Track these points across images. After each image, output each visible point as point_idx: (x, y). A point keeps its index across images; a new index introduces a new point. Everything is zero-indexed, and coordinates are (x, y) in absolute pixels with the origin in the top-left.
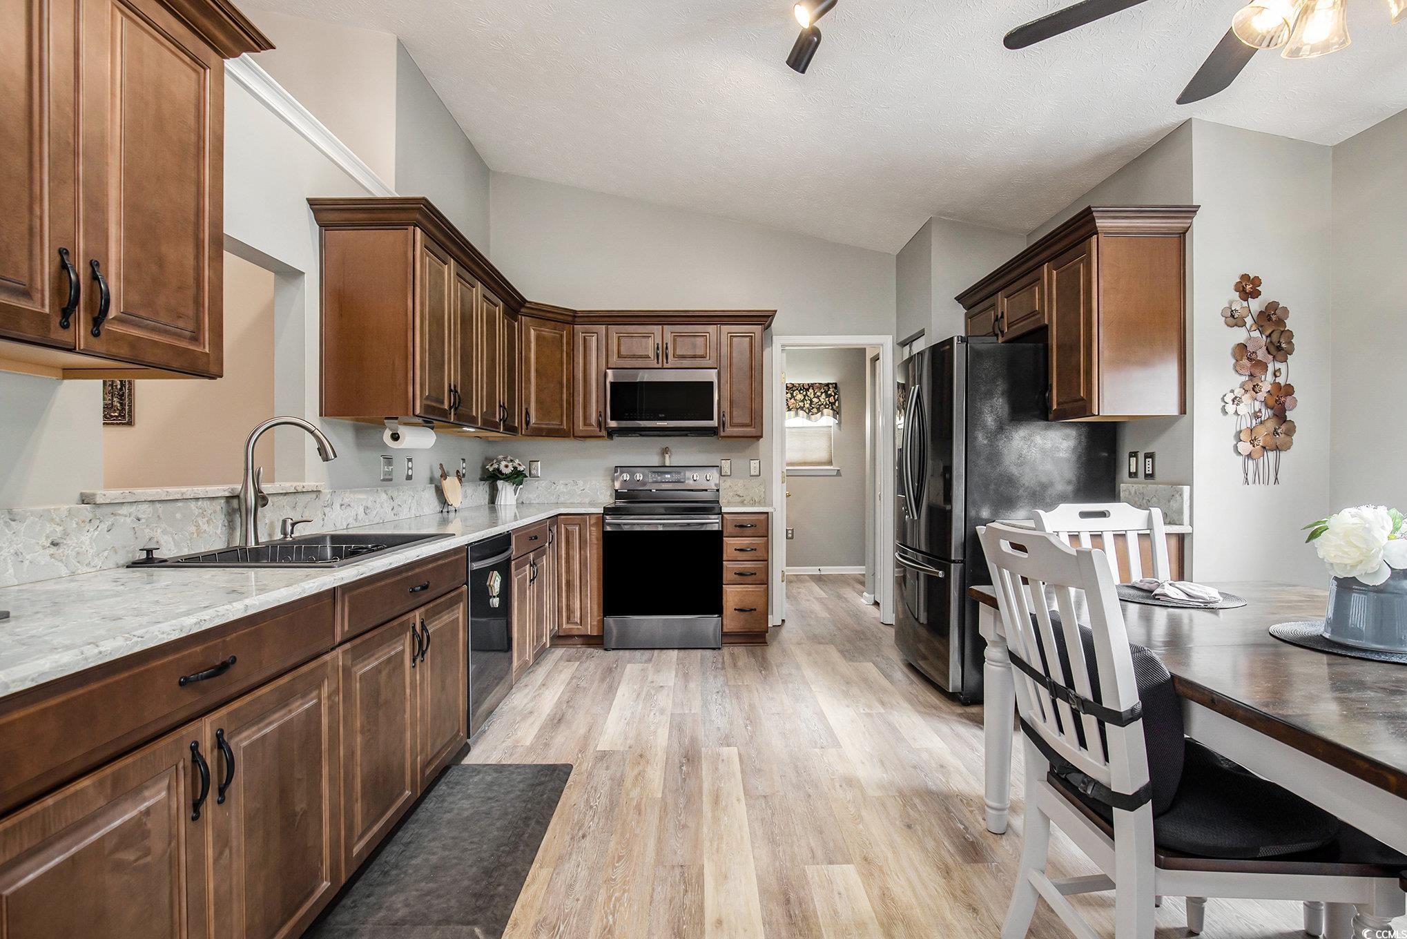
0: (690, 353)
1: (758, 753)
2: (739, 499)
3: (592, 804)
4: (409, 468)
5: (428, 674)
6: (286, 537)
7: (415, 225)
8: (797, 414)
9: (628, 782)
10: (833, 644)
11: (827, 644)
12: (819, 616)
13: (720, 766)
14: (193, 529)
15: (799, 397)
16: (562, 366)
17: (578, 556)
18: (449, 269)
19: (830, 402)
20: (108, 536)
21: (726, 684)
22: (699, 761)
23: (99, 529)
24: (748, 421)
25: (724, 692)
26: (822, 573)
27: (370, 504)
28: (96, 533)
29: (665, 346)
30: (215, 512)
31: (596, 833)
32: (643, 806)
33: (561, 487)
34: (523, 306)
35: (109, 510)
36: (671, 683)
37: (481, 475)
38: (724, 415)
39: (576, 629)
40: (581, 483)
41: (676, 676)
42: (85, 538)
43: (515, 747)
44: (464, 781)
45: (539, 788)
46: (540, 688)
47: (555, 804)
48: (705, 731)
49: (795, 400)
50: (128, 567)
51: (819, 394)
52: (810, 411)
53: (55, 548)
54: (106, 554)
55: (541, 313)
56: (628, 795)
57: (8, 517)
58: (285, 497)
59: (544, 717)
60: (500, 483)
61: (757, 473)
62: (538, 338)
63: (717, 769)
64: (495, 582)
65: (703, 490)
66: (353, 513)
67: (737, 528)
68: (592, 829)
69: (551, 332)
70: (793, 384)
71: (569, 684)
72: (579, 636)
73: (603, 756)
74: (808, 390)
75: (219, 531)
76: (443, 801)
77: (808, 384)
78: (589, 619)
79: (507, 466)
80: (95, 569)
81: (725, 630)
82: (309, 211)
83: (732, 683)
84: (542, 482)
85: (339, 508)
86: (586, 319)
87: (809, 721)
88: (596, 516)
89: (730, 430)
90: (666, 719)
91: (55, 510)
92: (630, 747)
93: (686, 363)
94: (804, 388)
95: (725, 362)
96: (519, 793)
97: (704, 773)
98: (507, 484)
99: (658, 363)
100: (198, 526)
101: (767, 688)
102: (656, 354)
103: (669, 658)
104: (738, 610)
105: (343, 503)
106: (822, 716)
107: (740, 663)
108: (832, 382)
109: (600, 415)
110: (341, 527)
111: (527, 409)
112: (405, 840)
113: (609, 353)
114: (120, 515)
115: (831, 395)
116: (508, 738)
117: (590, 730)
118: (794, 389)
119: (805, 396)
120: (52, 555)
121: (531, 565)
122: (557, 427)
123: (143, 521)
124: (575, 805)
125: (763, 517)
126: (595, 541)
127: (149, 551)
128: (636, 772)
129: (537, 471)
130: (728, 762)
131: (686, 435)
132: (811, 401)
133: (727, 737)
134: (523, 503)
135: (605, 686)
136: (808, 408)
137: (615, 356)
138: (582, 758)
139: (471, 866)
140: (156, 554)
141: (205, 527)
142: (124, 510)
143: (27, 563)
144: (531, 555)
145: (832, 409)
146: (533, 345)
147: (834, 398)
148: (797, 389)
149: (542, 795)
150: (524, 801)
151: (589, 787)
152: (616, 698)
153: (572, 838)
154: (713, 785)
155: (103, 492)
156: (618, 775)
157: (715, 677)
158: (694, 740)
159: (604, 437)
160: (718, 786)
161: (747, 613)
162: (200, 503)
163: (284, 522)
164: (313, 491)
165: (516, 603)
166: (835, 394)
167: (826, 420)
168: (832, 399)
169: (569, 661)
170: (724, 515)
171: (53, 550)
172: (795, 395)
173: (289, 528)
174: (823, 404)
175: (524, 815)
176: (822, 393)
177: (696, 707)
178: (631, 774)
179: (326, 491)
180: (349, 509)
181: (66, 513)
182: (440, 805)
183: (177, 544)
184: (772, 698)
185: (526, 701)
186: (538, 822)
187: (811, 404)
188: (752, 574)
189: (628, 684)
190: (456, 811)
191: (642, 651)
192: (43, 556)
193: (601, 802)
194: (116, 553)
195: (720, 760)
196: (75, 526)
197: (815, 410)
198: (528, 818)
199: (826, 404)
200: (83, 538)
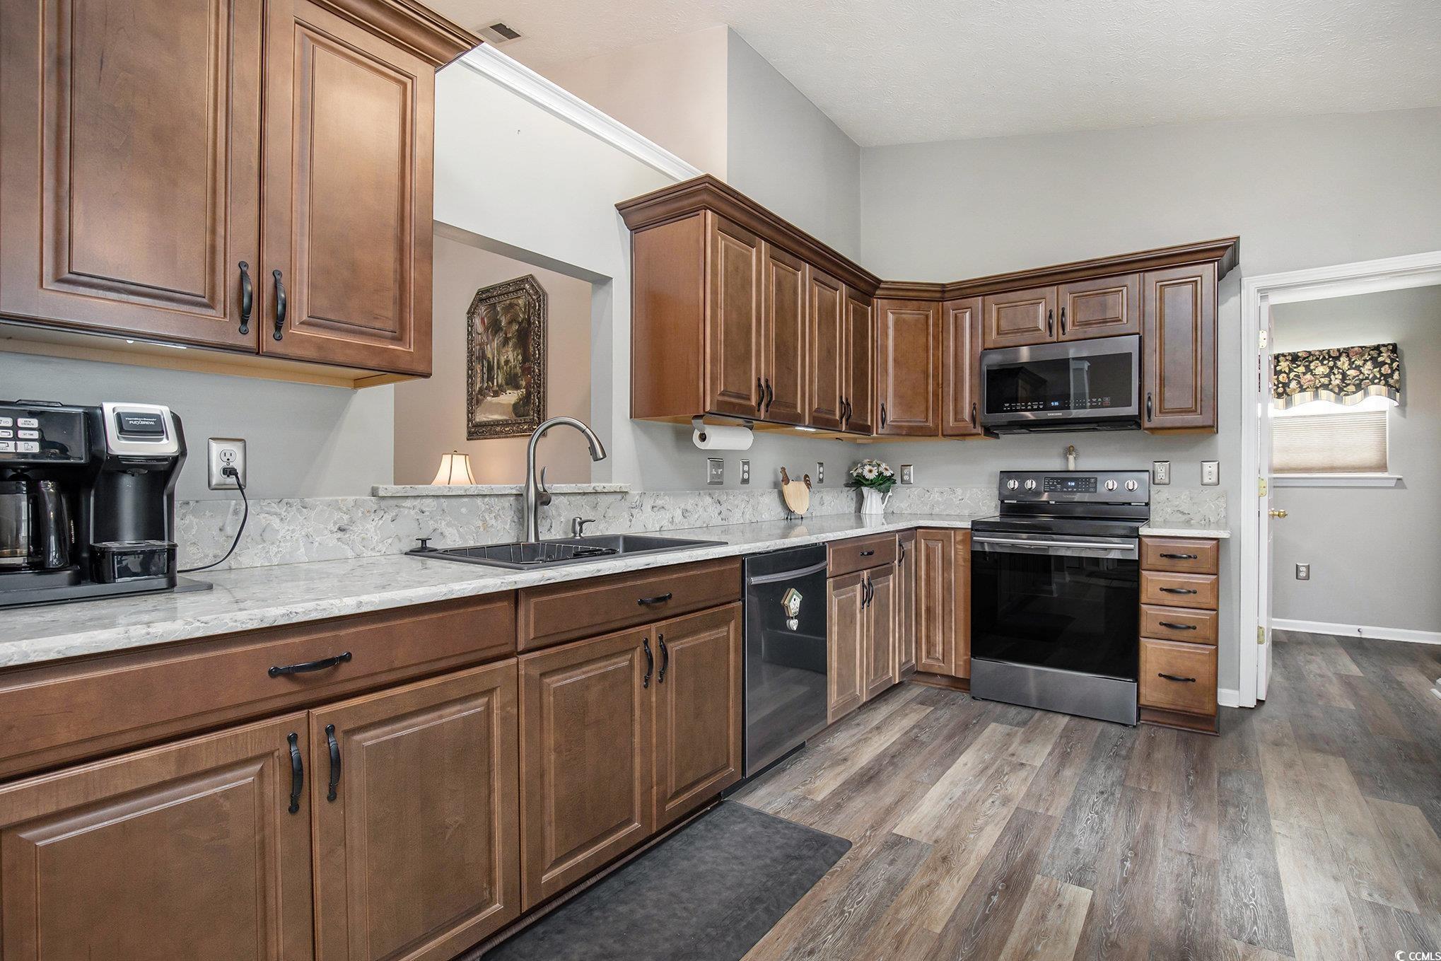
0: (1098, 317)
1: (1123, 913)
2: (1183, 518)
3: (846, 908)
4: (744, 472)
5: (672, 697)
6: (575, 536)
7: (706, 208)
8: (1316, 396)
9: (906, 895)
10: (1344, 756)
11: (1333, 754)
12: (1333, 703)
13: (1052, 914)
14: (480, 523)
15: (1321, 370)
16: (927, 351)
17: (940, 579)
18: (759, 252)
19: (1382, 375)
20: (392, 525)
21: (1122, 783)
22: (1023, 896)
23: (384, 519)
24: (1189, 404)
25: (1113, 794)
26: (1363, 636)
27: (689, 507)
28: (381, 522)
29: (1061, 312)
30: (503, 508)
31: (828, 954)
32: (907, 938)
33: (936, 496)
34: (877, 288)
35: (393, 502)
36: (1038, 763)
37: (846, 480)
38: (1149, 397)
39: (937, 667)
40: (959, 491)
41: (1050, 754)
42: (370, 526)
43: (805, 798)
44: (724, 826)
45: (795, 863)
46: (871, 731)
47: (802, 892)
48: (1054, 848)
49: (1314, 375)
50: (406, 554)
51: (1359, 363)
52: (1341, 389)
53: (342, 533)
54: (390, 541)
55: (901, 293)
56: (897, 912)
57: (300, 504)
58: (584, 497)
59: (856, 768)
60: (865, 490)
61: (1214, 480)
62: (896, 323)
63: (1044, 917)
64: (794, 602)
65: (1124, 504)
66: (668, 515)
67: (1164, 558)
68: (826, 945)
69: (913, 314)
70: (1309, 352)
71: (906, 733)
72: (942, 676)
73: (898, 842)
74: (1337, 358)
75: (507, 527)
76: (691, 843)
77: (1339, 350)
78: (953, 657)
79: (870, 471)
80: (379, 554)
81: (1143, 701)
82: (618, 218)
83: (1131, 783)
84: (914, 489)
85: (650, 510)
86: (957, 293)
87: (1243, 883)
88: (964, 531)
89: (1158, 420)
90: (1007, 812)
91: (342, 500)
92: (936, 841)
93: (1093, 331)
94: (1330, 356)
95: (1152, 323)
96: (768, 861)
97: (1021, 917)
98: (872, 490)
99: (1051, 335)
100: (484, 521)
101: (1188, 805)
102: (1047, 323)
103: (1053, 726)
104: (1165, 676)
105: (655, 505)
106: (1273, 880)
107: (1158, 756)
108: (1386, 343)
109: (975, 408)
110: (653, 529)
111: (883, 405)
112: (630, 878)
113: (986, 330)
114: (404, 507)
115: (1384, 363)
116: (803, 786)
117: (899, 801)
118: (1311, 359)
119: (1331, 368)
120: (339, 539)
121: (863, 586)
122: (922, 424)
123: (427, 513)
124: (825, 901)
125: (1208, 545)
126: (961, 562)
127: (424, 541)
128: (925, 881)
129: (910, 476)
130: (1068, 911)
131: (1094, 429)
132: (1344, 375)
133: (1084, 868)
134: (893, 512)
135: (949, 745)
136: (1338, 385)
137: (994, 332)
138: (870, 838)
139: (667, 940)
140: (429, 544)
141: (493, 522)
142: (408, 503)
143: (316, 544)
144: (865, 574)
145: (1387, 384)
146: (891, 332)
147: (1391, 368)
148: (1317, 359)
149: (791, 874)
150: (768, 875)
151: (855, 883)
152: (954, 766)
153: (796, 949)
154: (1026, 942)
155: (385, 486)
156: (901, 876)
157: (1109, 768)
158: (1031, 859)
159: (979, 434)
160: (1032, 947)
161: (1180, 684)
162: (487, 499)
163: (574, 520)
164: (615, 492)
165: (835, 629)
166: (1393, 361)
167: (1377, 401)
168: (1386, 370)
169: (922, 703)
170: (1143, 539)
171: (340, 534)
172: (1312, 367)
173: (578, 528)
174: (1367, 378)
175: (757, 894)
176: (1366, 361)
177: (1058, 808)
178: (918, 880)
179: (635, 493)
180: (662, 511)
181: (353, 504)
182: (685, 848)
183: (461, 536)
184: (1190, 825)
185: (848, 742)
186: (767, 910)
187: (1343, 380)
188: (1189, 627)
189: (979, 750)
190: (695, 861)
191: (1019, 709)
192: (331, 540)
193: (857, 910)
194: (400, 541)
195: (1056, 904)
196: (360, 514)
197: (1352, 388)
198: (759, 900)
199: (1375, 377)
200: (368, 526)
